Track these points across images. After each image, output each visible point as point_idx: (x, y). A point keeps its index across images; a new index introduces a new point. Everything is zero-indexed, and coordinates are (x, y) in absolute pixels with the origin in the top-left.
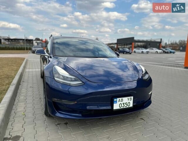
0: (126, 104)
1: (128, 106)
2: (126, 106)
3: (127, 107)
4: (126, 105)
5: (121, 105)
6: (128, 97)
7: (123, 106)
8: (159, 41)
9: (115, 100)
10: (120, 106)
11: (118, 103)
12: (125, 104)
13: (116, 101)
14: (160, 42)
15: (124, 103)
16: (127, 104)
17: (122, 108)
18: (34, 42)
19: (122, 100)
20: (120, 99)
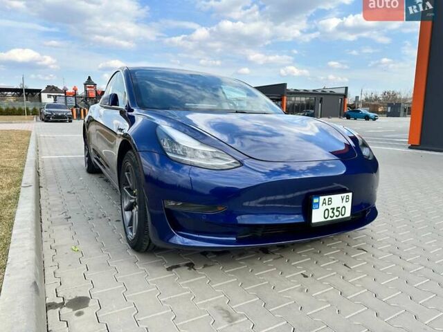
0: (337, 211)
1: (342, 215)
2: (337, 216)
3: (340, 217)
4: (337, 213)
5: (327, 211)
6: (343, 195)
7: (332, 215)
8: (343, 91)
9: (315, 200)
10: (326, 216)
11: (322, 208)
12: (335, 211)
13: (318, 203)
14: (345, 96)
15: (333, 209)
16: (340, 209)
17: (329, 219)
18: (44, 96)
19: (330, 200)
20: (327, 197)
